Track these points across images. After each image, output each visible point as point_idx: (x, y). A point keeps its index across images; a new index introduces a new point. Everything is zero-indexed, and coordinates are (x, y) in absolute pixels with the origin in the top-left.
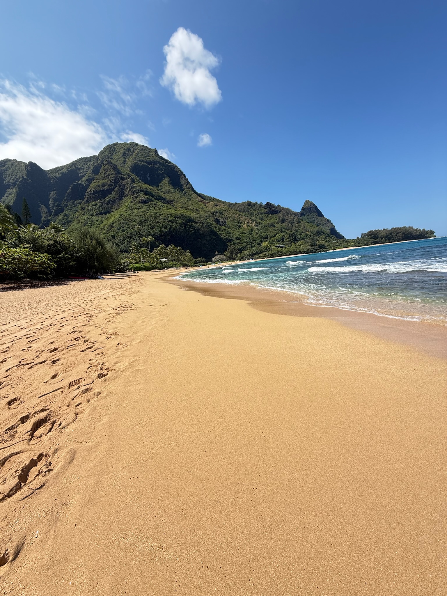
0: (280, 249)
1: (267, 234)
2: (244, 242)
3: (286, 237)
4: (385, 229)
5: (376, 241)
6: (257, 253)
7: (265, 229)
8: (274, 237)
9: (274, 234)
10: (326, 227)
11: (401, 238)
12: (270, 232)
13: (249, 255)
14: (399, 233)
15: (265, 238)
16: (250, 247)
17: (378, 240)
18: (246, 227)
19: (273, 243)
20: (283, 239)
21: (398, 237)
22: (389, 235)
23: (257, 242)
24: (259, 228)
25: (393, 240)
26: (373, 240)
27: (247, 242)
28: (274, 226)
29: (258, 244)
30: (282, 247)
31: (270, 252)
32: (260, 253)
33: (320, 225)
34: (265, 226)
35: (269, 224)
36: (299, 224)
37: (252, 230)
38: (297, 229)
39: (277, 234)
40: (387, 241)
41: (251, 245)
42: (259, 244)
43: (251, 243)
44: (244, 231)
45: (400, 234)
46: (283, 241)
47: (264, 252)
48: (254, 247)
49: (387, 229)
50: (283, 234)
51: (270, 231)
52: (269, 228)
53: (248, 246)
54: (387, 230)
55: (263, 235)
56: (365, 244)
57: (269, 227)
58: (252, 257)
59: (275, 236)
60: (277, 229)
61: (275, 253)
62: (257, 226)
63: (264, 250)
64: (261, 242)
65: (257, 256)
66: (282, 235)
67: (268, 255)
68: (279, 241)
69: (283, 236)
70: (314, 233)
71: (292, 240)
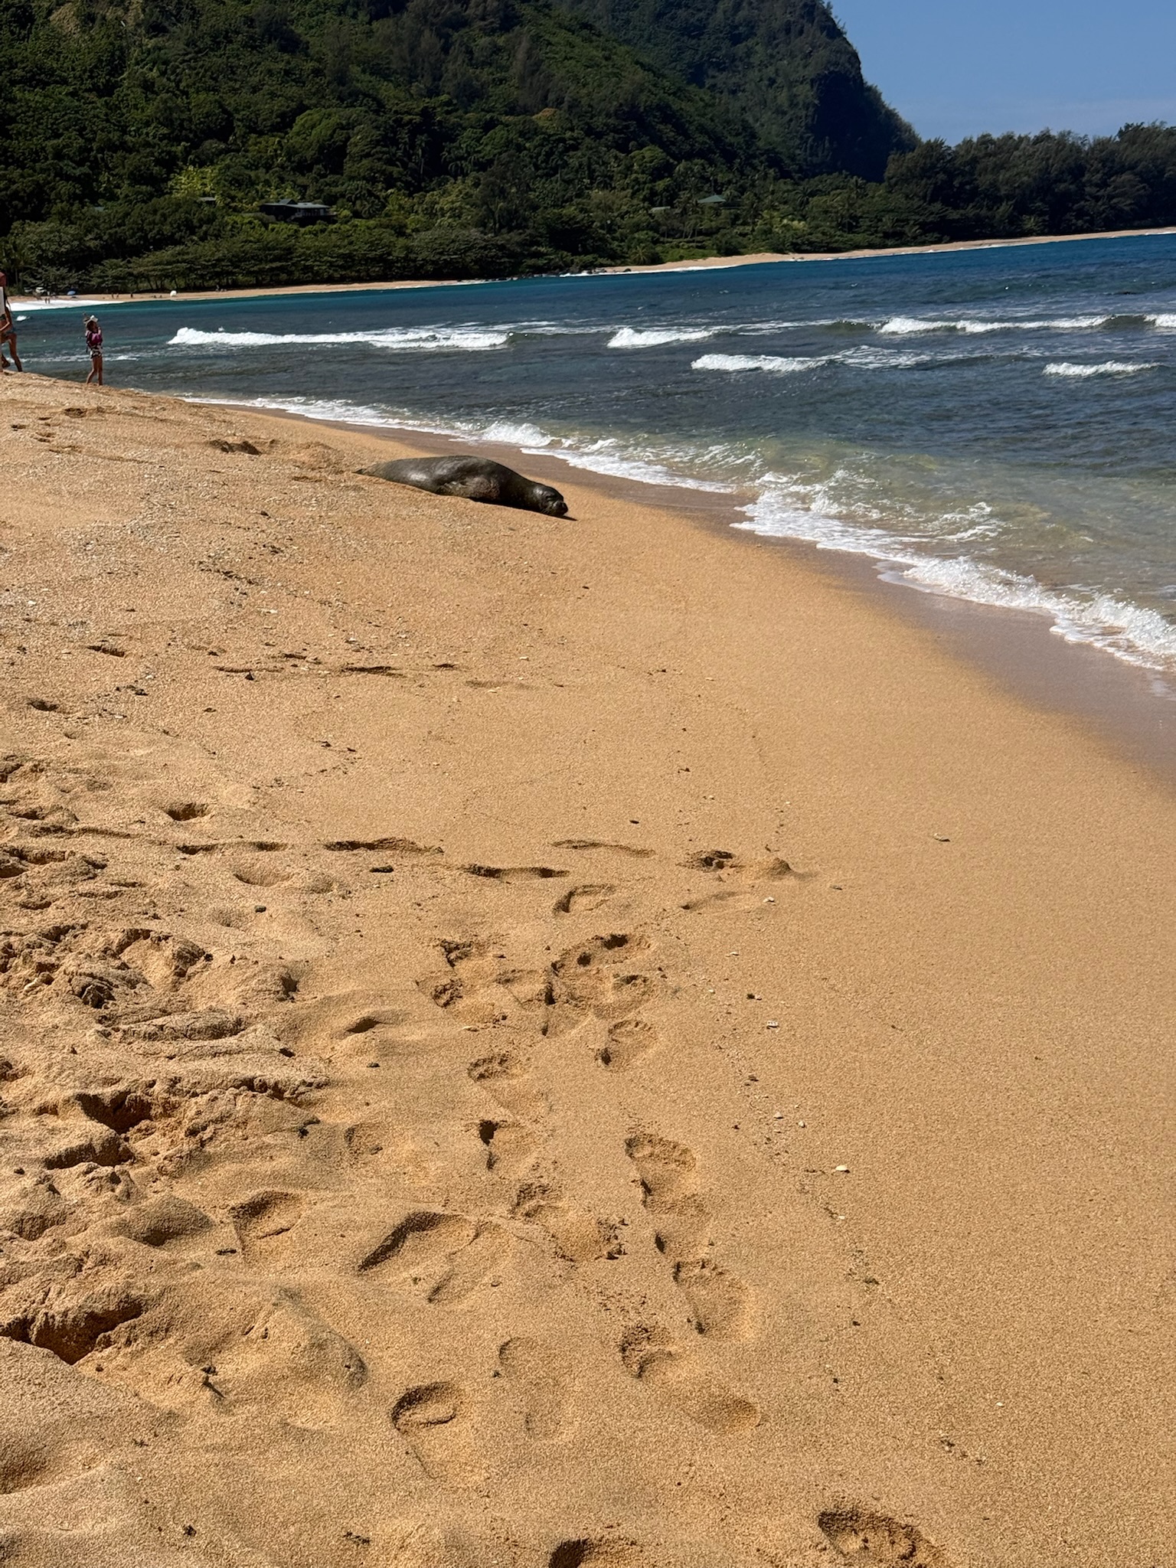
0: (283, 230)
1: (231, 102)
2: (36, 155)
3: (358, 141)
4: (1054, 133)
5: (954, 215)
6: (119, 248)
7: (216, 60)
8: (276, 129)
9: (278, 105)
10: (792, 56)
11: (1125, 204)
12: (255, 90)
13: (58, 260)
14: (1122, 170)
15: (210, 134)
16: (73, 197)
17: (970, 211)
18: (71, 26)
19: (252, 183)
20: (333, 156)
21: (1111, 197)
22: (1058, 180)
23: (133, 160)
24: (174, 45)
25: (1080, 214)
26: (937, 206)
27: (59, 155)
28: (292, 45)
29: (137, 178)
30: (310, 217)
31: (206, 251)
32: (137, 251)
33: (751, 34)
34: (220, 39)
35: (250, 21)
36: (501, 41)
37: (116, 62)
38: (485, 74)
39: (302, 109)
40: (1030, 222)
41: (86, 181)
42: (155, 182)
43: (85, 169)
44: (50, 63)
45: (1126, 177)
46: (338, 169)
47: (161, 243)
48: (113, 197)
49: (1063, 135)
50: (341, 114)
51: (254, 80)
52: (248, 58)
53: (64, 187)
54: (1061, 142)
55: (201, 103)
56: (887, 235)
57: (252, 45)
58: (74, 277)
59: (284, 122)
60: (310, 65)
61: (237, 260)
62: (156, 29)
63: (167, 229)
64: (171, 164)
65: (113, 267)
66: (334, 119)
67: (191, 270)
68: (303, 168)
69: (339, 136)
70: (599, 122)
71: (395, 171)
